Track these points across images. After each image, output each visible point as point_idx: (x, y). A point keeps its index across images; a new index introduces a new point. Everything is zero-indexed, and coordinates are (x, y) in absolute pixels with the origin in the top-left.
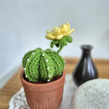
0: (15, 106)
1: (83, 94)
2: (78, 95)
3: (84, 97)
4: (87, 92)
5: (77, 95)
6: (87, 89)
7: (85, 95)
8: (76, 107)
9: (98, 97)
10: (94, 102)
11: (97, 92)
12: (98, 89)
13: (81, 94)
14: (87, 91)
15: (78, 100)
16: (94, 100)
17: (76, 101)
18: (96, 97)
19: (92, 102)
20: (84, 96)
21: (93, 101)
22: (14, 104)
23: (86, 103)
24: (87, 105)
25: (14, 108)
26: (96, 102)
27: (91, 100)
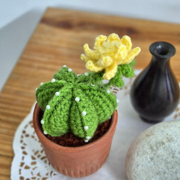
0: (25, 153)
1: (148, 158)
2: (138, 155)
3: (149, 162)
4: (155, 154)
5: (136, 154)
6: (155, 148)
7: (152, 159)
8: (134, 176)
9: (173, 168)
10: (166, 175)
11: (173, 157)
12: (175, 151)
13: (143, 154)
14: (154, 152)
15: (138, 166)
16: (167, 171)
17: (134, 166)
18: (169, 167)
19: (162, 174)
20: (150, 160)
21: (164, 173)
22: (23, 148)
23: (151, 174)
24: (152, 177)
25: (23, 158)
26: (169, 176)
27: (160, 170)
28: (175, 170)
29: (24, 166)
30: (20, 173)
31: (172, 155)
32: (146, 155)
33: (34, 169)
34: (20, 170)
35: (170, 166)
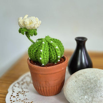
0: (14, 92)
1: (74, 81)
3: (74, 83)
4: (77, 79)
5: (68, 81)
6: (77, 77)
7: (76, 81)
8: (68, 92)
9: (86, 83)
12: (87, 76)
15: (69, 86)
21: (82, 87)
22: (13, 90)
24: (76, 90)
25: (12, 93)
26: (85, 87)
27: (80, 86)
28: (87, 84)
29: (13, 96)
30: (10, 99)
31: (85, 78)
32: (73, 80)
33: (17, 98)
34: (10, 98)
35: (85, 83)
